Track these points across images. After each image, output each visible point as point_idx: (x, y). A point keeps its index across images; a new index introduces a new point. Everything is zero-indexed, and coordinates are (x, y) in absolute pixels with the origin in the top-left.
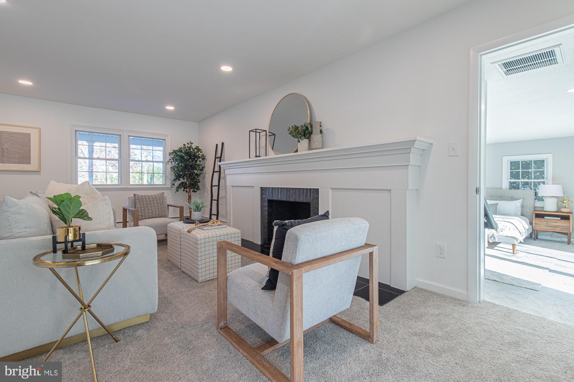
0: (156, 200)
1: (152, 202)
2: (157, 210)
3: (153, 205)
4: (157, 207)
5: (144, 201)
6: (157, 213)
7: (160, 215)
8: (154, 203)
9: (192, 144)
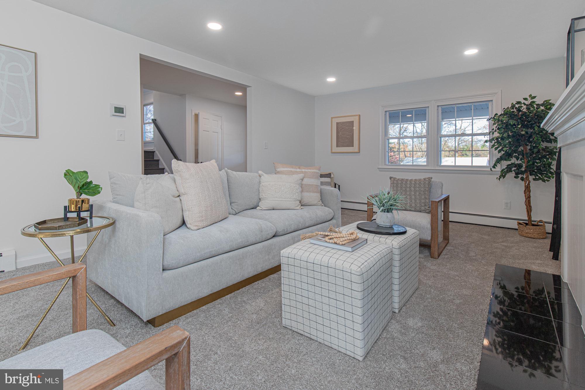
0: (415, 187)
1: (408, 189)
2: (413, 201)
3: (408, 193)
4: (413, 197)
5: (399, 186)
6: (413, 205)
7: (418, 209)
8: (411, 190)
9: (534, 97)
